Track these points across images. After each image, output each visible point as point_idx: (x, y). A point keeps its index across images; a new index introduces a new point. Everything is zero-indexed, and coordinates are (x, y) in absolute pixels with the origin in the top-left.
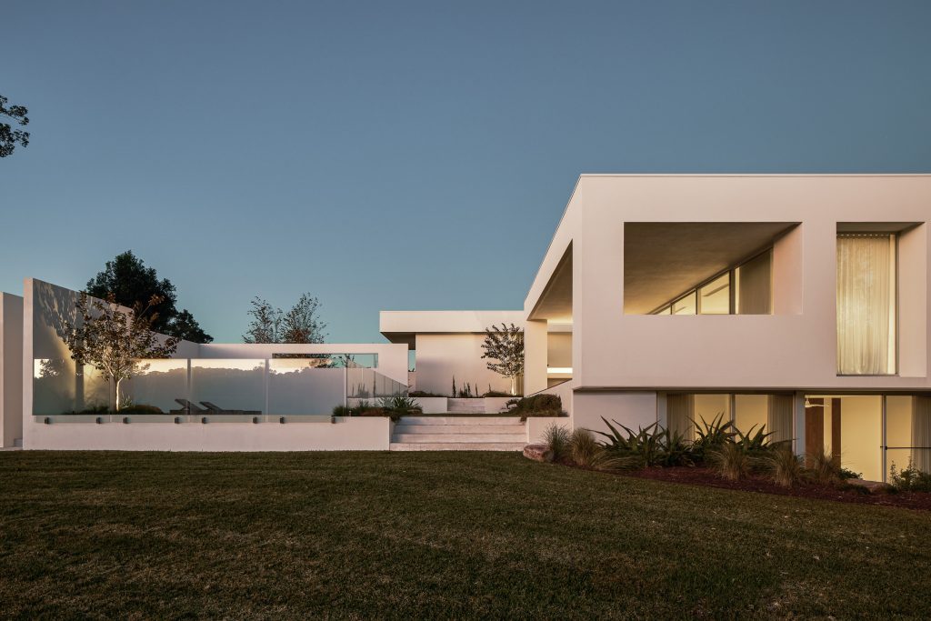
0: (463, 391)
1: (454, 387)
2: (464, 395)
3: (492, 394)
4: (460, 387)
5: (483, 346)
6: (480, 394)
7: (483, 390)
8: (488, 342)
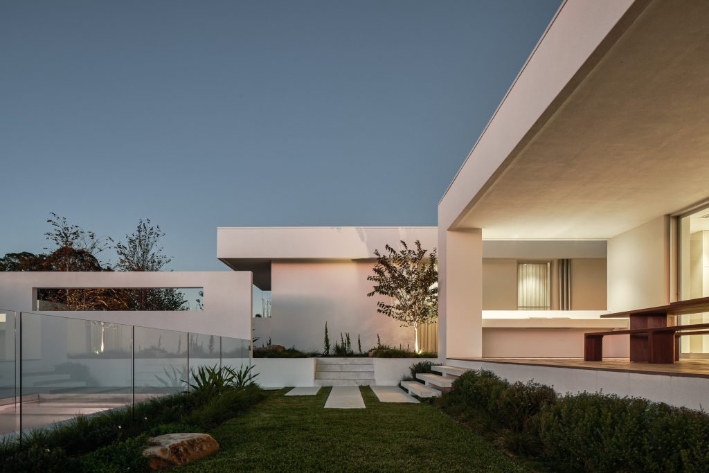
0: (340, 345)
1: (327, 340)
2: (342, 352)
3: (384, 352)
4: (335, 341)
5: (370, 278)
6: (365, 350)
7: (369, 345)
8: (379, 271)
